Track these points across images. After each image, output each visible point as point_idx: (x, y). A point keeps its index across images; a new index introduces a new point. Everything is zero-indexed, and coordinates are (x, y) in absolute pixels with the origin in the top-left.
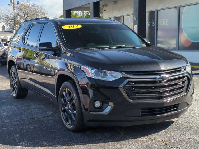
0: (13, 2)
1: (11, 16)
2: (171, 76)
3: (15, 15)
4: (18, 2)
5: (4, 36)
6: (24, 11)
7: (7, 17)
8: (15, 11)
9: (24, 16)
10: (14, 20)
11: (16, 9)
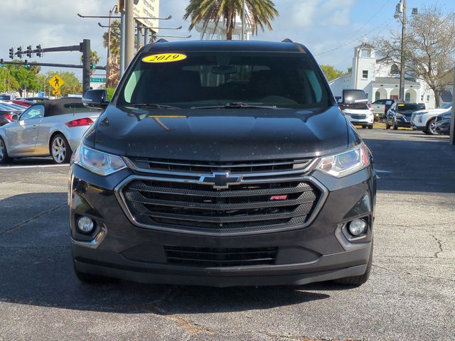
0: (401, 10)
1: (395, 43)
2: (245, 178)
3: (404, 40)
4: (415, 10)
5: (392, 89)
6: (423, 32)
7: (387, 44)
8: (406, 32)
9: (423, 42)
10: (402, 51)
11: (407, 26)
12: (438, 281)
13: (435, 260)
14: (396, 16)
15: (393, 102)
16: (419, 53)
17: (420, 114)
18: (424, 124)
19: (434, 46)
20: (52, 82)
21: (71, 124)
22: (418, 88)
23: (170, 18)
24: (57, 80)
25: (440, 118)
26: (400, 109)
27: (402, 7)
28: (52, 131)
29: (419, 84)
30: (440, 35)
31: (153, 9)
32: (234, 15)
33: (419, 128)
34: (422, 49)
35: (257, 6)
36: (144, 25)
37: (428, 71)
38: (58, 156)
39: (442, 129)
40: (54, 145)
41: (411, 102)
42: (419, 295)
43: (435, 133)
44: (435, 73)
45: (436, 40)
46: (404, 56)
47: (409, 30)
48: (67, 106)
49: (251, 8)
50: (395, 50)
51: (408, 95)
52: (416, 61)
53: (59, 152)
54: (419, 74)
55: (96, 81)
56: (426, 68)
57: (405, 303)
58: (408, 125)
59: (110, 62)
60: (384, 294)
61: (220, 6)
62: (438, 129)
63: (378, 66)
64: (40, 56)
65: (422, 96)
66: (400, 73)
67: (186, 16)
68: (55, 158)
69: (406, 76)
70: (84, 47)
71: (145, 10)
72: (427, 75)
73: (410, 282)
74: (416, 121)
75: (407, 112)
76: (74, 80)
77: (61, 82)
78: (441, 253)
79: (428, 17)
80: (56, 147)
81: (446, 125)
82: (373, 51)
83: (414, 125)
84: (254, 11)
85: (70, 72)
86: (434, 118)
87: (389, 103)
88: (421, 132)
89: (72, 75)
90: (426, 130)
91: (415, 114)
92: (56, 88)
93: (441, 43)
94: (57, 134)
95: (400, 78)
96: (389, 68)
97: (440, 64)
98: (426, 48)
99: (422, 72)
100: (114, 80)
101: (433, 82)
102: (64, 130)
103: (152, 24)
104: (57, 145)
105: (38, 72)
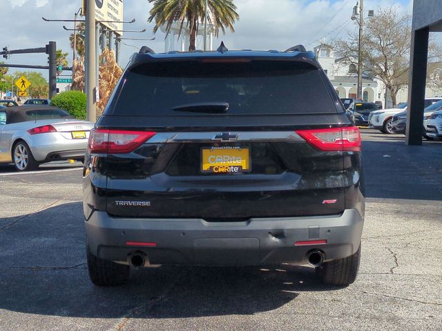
0: (358, 12)
1: (352, 44)
3: (361, 40)
4: (371, 13)
5: (350, 88)
6: (379, 33)
7: (345, 45)
8: (363, 33)
9: (379, 43)
10: (360, 52)
11: (364, 28)
12: (393, 300)
13: (390, 276)
14: (353, 18)
15: (351, 101)
16: (375, 54)
17: (376, 114)
18: (381, 124)
19: (389, 47)
20: (19, 84)
21: (33, 131)
22: (376, 86)
23: (134, 21)
24: (23, 81)
25: (396, 118)
26: (358, 108)
27: (358, 10)
28: (14, 138)
29: (376, 82)
30: (395, 37)
31: (117, 12)
32: (196, 18)
33: (377, 128)
34: (379, 49)
35: (218, 8)
36: (108, 28)
37: (384, 70)
38: (20, 163)
39: (398, 129)
40: (16, 152)
41: (369, 102)
42: (375, 317)
43: (392, 132)
44: (391, 72)
45: (391, 41)
46: (362, 56)
47: (365, 31)
48: (29, 113)
49: (214, 11)
50: (352, 50)
51: (366, 93)
52: (373, 61)
53: (21, 159)
54: (376, 74)
55: (63, 81)
56: (383, 68)
57: (361, 327)
58: (366, 124)
59: (76, 64)
60: (339, 317)
61: (183, 8)
62: (394, 129)
63: (336, 66)
64: (6, 58)
65: (379, 94)
66: (358, 73)
67: (151, 19)
68: (18, 165)
69: (363, 75)
70: (50, 49)
71: (109, 14)
72: (383, 75)
73: (367, 302)
74: (373, 121)
75: (365, 111)
76: (41, 81)
77: (28, 84)
78: (396, 269)
79: (383, 19)
80: (18, 154)
81: (403, 125)
82: (332, 52)
83: (371, 125)
84: (216, 13)
85: (38, 73)
86: (390, 118)
87: (348, 102)
88: (379, 131)
89: (39, 75)
90: (383, 130)
91: (372, 114)
92: (23, 89)
93: (396, 44)
94: (19, 141)
95: (358, 77)
96: (347, 68)
97: (396, 64)
98: (382, 49)
99: (378, 72)
100: (79, 82)
101: (389, 82)
102: (27, 137)
103: (116, 28)
104: (19, 152)
105: (5, 73)
